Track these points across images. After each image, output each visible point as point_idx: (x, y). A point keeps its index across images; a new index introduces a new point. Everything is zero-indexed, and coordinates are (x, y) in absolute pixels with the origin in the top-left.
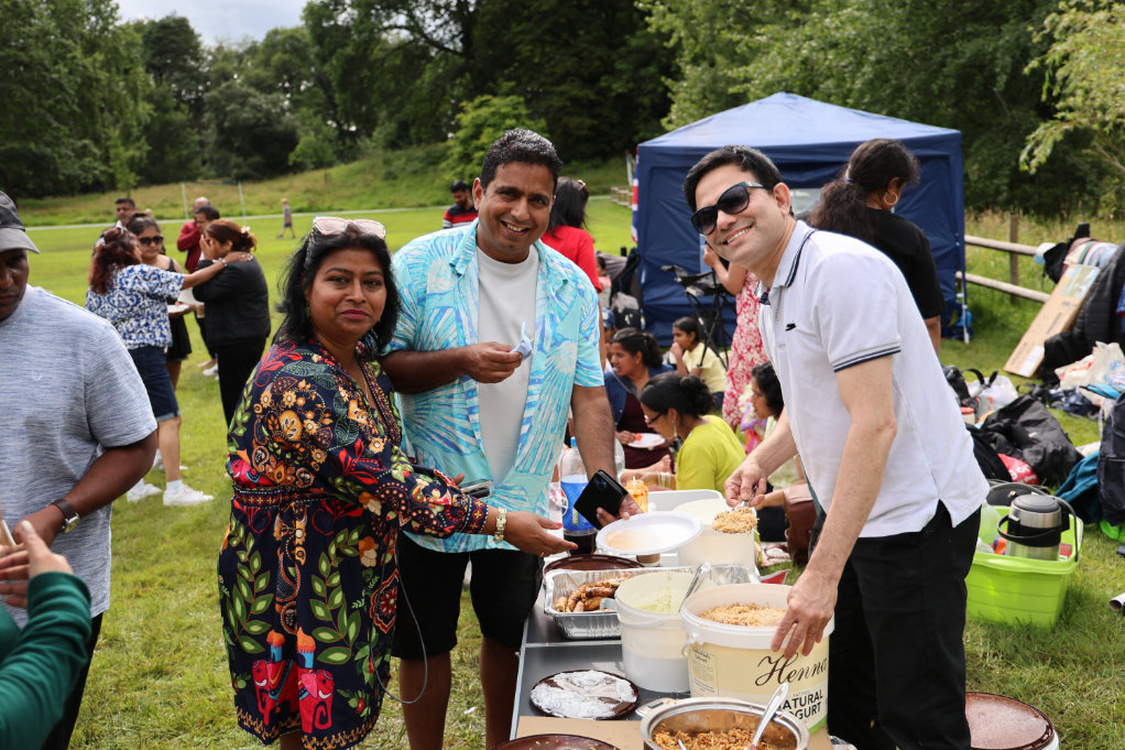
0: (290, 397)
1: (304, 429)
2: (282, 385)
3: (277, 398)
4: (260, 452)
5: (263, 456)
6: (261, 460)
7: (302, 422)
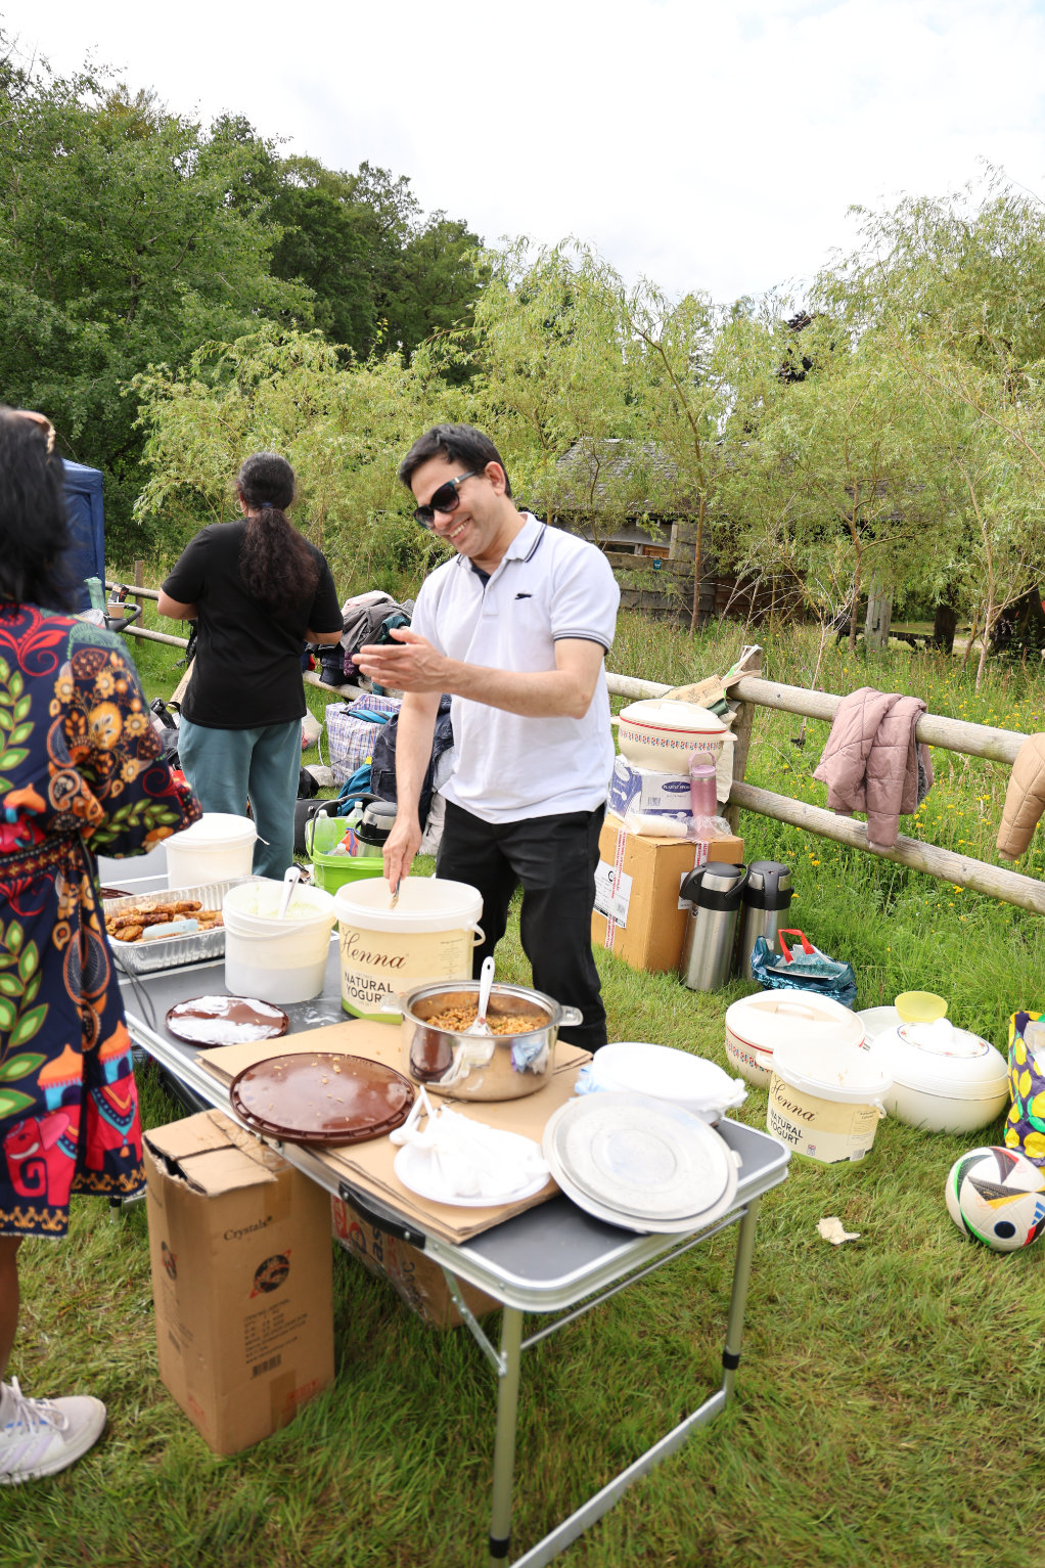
0: (105, 683)
1: (124, 729)
2: (89, 662)
3: (85, 684)
4: (63, 780)
5: (70, 785)
6: (65, 792)
7: (124, 718)
